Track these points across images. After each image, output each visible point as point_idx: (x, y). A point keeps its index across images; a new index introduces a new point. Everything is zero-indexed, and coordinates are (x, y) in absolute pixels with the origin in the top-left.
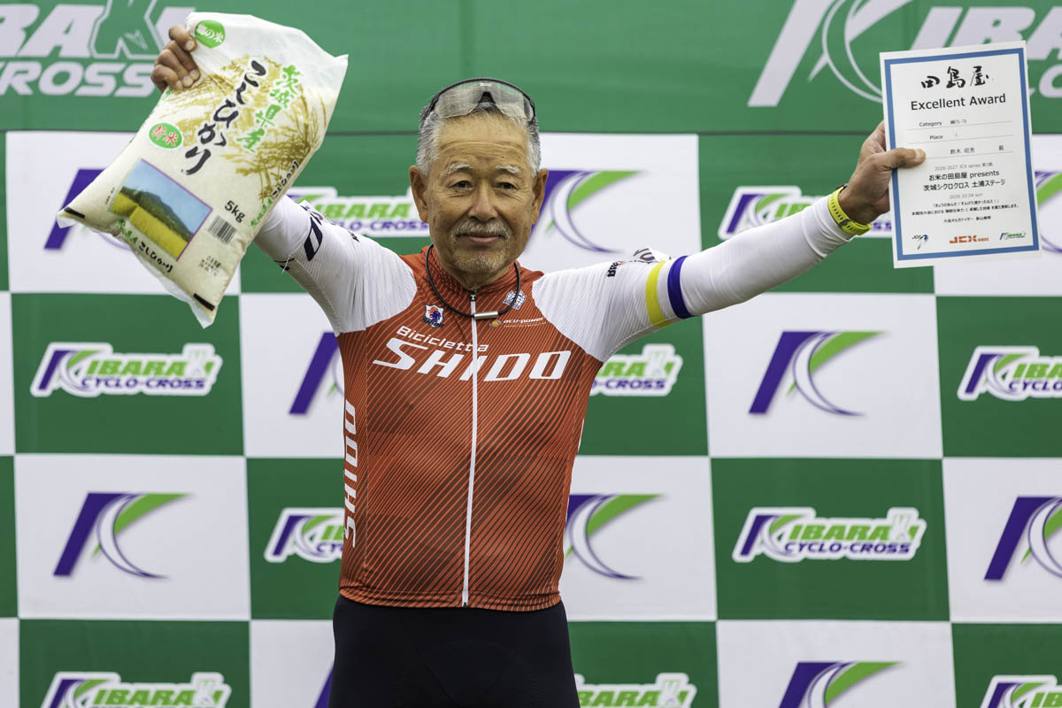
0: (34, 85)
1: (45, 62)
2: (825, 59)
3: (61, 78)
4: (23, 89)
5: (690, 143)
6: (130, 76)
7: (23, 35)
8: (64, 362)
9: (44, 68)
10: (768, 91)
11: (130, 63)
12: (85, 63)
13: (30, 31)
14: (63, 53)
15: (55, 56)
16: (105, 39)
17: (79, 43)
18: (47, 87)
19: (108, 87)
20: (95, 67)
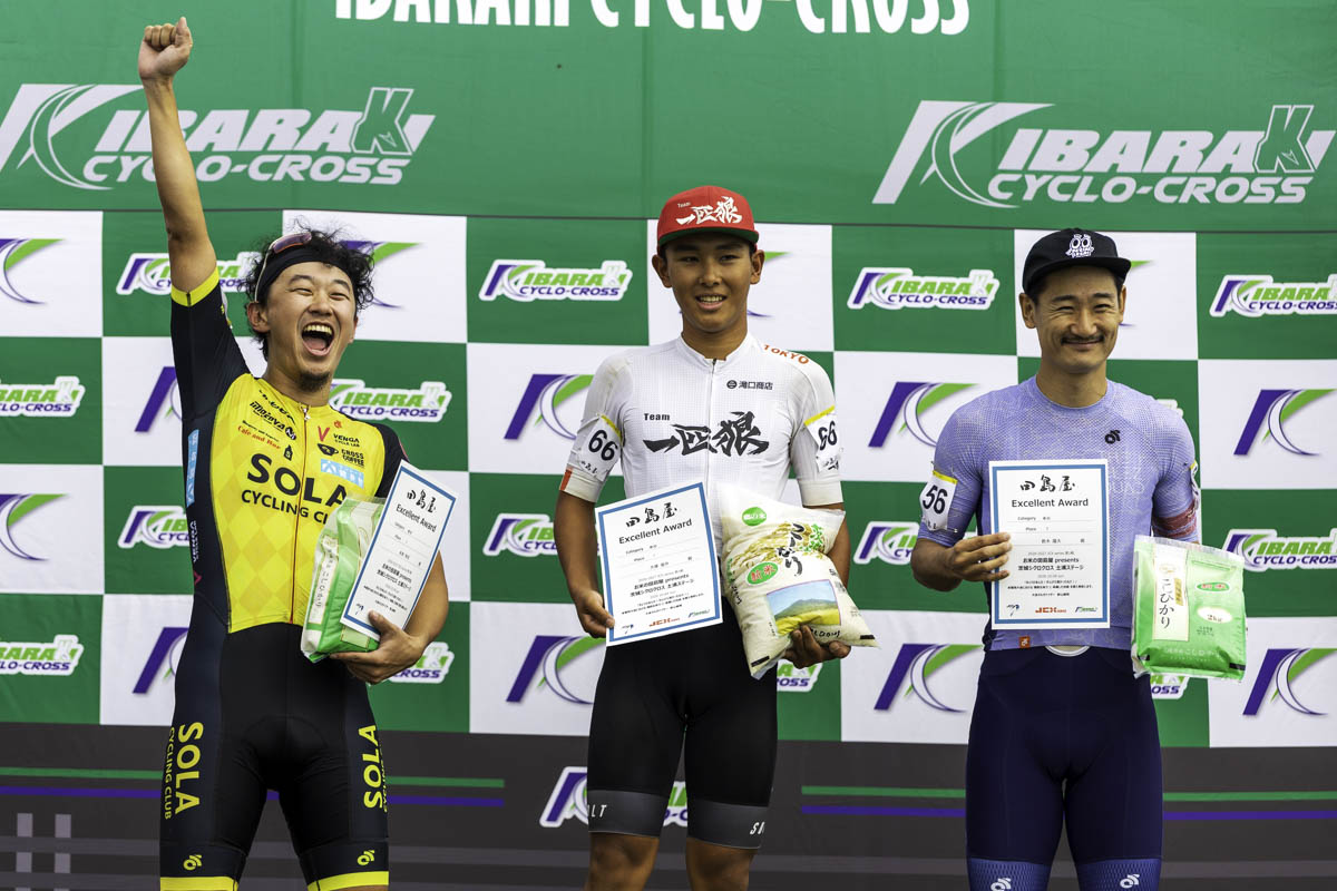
7: (296, 134)
20: (355, 161)
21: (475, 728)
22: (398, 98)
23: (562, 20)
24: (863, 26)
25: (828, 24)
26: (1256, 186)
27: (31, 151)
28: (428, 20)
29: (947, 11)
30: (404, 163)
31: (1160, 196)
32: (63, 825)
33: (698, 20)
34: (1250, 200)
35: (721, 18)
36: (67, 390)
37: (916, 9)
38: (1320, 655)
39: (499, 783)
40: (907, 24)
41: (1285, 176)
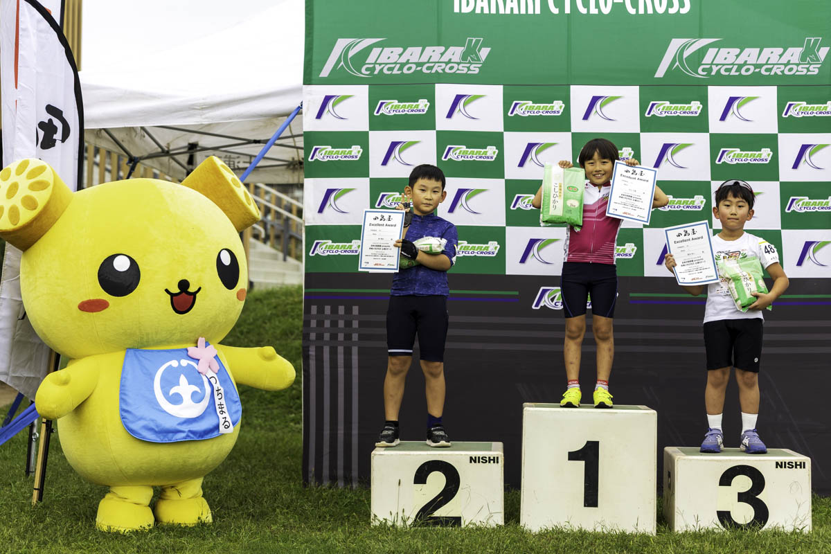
0: (443, 70)
1: (447, 63)
2: (677, 63)
3: (451, 68)
4: (441, 72)
5: (637, 88)
6: (472, 68)
7: (440, 55)
8: (452, 151)
9: (446, 65)
10: (660, 73)
11: (472, 64)
12: (458, 64)
13: (442, 54)
14: (452, 61)
15: (450, 61)
16: (464, 57)
17: (456, 58)
18: (447, 70)
19: (465, 70)
20: (461, 65)
21: (507, 273)
22: (478, 41)
23: (538, 11)
24: (650, 11)
25: (637, 11)
26: (800, 69)
27: (342, 63)
28: (488, 12)
29: (682, 5)
30: (480, 65)
31: (763, 72)
32: (355, 310)
33: (588, 11)
34: (797, 73)
35: (597, 10)
36: (356, 151)
37: (670, 4)
38: (825, 243)
39: (516, 293)
40: (667, 10)
41: (811, 64)
